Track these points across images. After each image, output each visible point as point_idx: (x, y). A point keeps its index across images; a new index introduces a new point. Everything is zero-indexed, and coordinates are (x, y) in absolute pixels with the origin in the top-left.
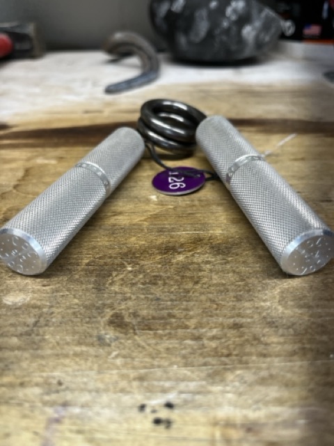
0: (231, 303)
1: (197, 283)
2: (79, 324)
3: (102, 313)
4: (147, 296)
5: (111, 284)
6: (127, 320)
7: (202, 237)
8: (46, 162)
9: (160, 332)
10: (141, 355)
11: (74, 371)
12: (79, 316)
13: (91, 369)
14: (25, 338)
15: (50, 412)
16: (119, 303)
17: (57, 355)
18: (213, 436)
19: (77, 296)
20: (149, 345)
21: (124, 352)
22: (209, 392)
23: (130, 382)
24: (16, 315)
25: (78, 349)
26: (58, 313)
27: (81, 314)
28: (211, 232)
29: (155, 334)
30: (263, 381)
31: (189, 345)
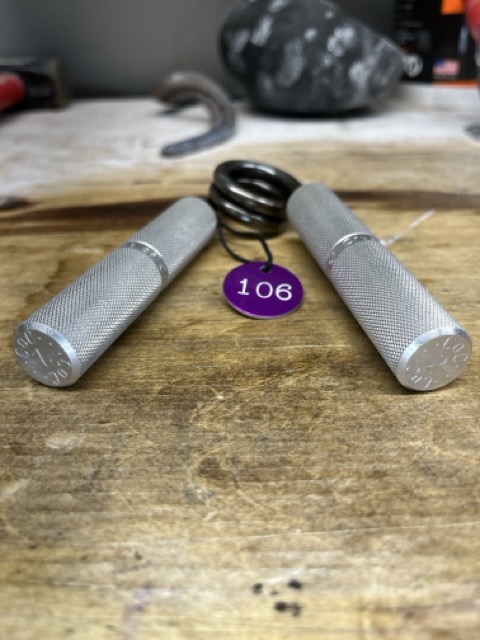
0: (367, 443)
1: (317, 416)
2: (157, 475)
3: (188, 458)
4: (248, 434)
5: (196, 419)
6: (224, 468)
7: (317, 353)
8: (88, 251)
9: (272, 484)
10: (248, 516)
11: (156, 539)
12: (156, 464)
13: (180, 536)
14: (81, 494)
15: (128, 596)
16: (211, 446)
17: (130, 518)
18: (360, 625)
19: (150, 435)
20: (258, 502)
21: (224, 512)
22: (349, 566)
23: (237, 553)
24: (67, 463)
25: (159, 509)
26: (126, 460)
27: (157, 461)
28: (330, 346)
29: (265, 487)
30: (422, 550)
31: (315, 501)
